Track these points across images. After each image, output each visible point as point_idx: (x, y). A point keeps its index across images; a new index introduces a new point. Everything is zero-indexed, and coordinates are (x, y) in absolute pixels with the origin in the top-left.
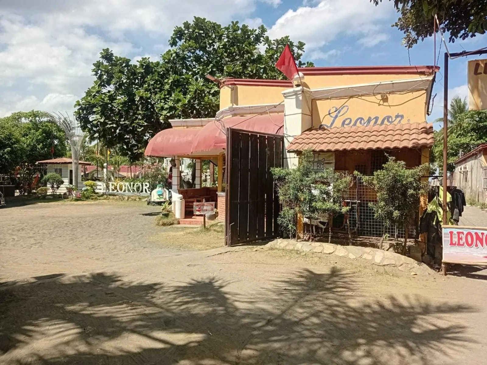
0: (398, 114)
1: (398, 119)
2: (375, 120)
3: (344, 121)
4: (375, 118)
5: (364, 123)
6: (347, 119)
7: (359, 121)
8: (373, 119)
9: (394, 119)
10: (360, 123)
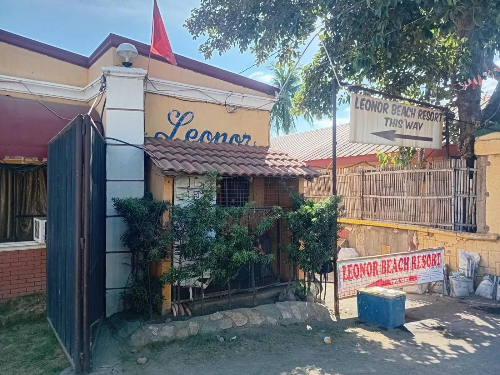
0: (246, 133)
1: (246, 140)
2: (223, 137)
3: (189, 133)
4: (223, 135)
5: (212, 139)
6: (192, 130)
7: (206, 135)
8: (221, 136)
9: (242, 139)
10: (208, 138)
